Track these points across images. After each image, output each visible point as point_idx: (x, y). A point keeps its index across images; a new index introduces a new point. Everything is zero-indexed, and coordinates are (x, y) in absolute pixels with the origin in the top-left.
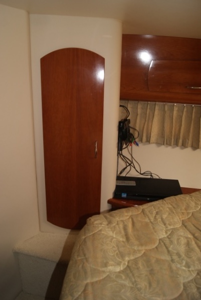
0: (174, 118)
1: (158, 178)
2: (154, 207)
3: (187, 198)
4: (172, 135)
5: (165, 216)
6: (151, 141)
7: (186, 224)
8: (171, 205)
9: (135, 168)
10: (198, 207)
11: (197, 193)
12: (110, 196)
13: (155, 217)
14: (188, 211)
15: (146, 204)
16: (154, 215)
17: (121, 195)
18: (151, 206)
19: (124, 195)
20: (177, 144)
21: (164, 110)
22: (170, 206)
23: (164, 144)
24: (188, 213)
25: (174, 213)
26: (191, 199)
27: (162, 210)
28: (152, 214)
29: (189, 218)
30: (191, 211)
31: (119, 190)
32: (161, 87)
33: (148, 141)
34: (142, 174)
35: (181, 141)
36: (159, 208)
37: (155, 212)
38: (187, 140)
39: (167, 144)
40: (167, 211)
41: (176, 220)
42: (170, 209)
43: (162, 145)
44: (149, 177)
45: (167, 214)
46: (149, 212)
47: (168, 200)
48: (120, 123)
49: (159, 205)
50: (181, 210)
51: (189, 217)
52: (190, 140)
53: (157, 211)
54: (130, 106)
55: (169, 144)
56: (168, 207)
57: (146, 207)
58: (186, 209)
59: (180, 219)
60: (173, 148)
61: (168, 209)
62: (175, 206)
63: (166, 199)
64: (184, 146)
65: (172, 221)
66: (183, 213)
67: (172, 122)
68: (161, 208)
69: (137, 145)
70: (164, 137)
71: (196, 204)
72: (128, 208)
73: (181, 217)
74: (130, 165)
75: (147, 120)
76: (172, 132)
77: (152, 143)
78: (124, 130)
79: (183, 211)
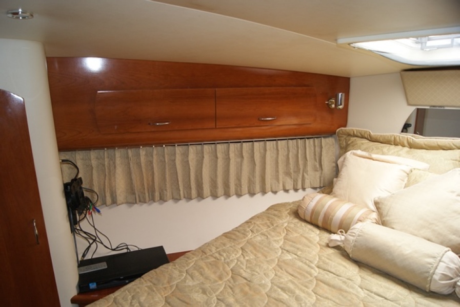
0: (143, 165)
1: (137, 249)
2: (129, 292)
3: (170, 268)
4: (144, 189)
5: (142, 299)
6: (119, 202)
7: (169, 301)
8: (151, 282)
9: (102, 243)
10: (182, 275)
11: (182, 257)
12: (73, 292)
13: (131, 303)
14: (171, 284)
15: (119, 290)
16: (129, 301)
17: (89, 286)
18: (125, 291)
19: (93, 286)
20: (153, 199)
21: (128, 157)
22: (149, 284)
23: (136, 203)
24: (171, 287)
25: (154, 291)
26: (174, 267)
27: (138, 292)
28: (126, 300)
29: (172, 292)
30: (175, 283)
31: (84, 282)
32: (116, 127)
33: (114, 202)
34: (114, 250)
35: (157, 194)
36: (135, 290)
37: (130, 297)
38: (165, 191)
39: (140, 201)
40: (146, 290)
41: (157, 299)
42: (149, 287)
43: (134, 203)
44: (125, 251)
45: (146, 294)
46: (123, 299)
47: (146, 276)
48: (66, 186)
49: (135, 287)
50: (163, 285)
51: (173, 290)
52: (168, 190)
53: (132, 294)
54: (79, 157)
55: (143, 201)
56: (146, 286)
57: (118, 294)
58: (169, 282)
59: (162, 296)
60: (150, 204)
61: (146, 289)
62: (156, 282)
63: (143, 276)
64: (162, 199)
65: (152, 302)
66: (165, 288)
67: (141, 171)
68: (138, 290)
69: (99, 211)
70: (134, 194)
71: (180, 272)
72: (95, 302)
73: (163, 294)
74: (94, 240)
75: (107, 174)
76: (143, 184)
77: (120, 205)
78: (73, 195)
79: (165, 286)
